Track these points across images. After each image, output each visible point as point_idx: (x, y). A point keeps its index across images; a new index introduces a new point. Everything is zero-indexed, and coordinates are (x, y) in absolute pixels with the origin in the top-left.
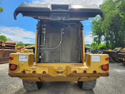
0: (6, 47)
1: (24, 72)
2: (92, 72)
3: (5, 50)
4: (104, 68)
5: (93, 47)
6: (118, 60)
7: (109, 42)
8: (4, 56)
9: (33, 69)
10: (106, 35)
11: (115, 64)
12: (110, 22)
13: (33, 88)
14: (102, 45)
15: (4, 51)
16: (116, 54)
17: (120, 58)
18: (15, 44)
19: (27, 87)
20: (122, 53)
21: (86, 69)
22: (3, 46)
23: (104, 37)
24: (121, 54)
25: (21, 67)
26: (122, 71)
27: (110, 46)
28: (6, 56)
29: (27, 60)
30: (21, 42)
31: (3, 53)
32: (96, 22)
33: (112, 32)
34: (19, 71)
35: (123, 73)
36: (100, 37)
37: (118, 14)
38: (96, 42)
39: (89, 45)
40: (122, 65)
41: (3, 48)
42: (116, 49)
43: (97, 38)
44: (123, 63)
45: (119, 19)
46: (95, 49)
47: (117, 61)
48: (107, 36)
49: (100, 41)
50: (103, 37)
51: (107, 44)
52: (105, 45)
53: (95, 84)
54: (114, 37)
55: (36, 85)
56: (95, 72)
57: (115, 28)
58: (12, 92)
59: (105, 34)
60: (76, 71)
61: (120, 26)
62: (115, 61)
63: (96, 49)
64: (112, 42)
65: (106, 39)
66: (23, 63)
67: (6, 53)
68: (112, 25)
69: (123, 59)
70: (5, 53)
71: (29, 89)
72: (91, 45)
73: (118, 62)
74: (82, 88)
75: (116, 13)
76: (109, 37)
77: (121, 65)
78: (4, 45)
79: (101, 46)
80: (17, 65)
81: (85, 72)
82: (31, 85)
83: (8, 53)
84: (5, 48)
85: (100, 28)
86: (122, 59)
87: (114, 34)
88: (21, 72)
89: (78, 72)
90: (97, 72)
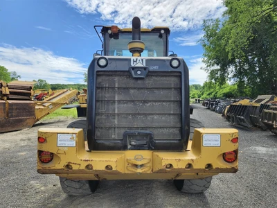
0: (11, 96)
1: (68, 166)
2: (203, 167)
3: (10, 102)
4: (228, 157)
5: (208, 93)
6: (261, 125)
7: (246, 79)
8: (8, 116)
9: (85, 160)
10: (238, 64)
11: (256, 135)
12: (249, 34)
13: (81, 191)
14: (229, 88)
15: (7, 105)
16: (258, 110)
17: (266, 121)
18: (31, 88)
19: (68, 189)
20: (271, 109)
21: (192, 160)
22: (4, 93)
23: (234, 69)
24: (270, 111)
25: (62, 156)
26: (270, 150)
27: (247, 90)
28: (12, 116)
29: (73, 144)
30: (42, 81)
31: (4, 109)
32: (216, 34)
33: (253, 58)
34: (59, 165)
35: (271, 155)
36: (224, 69)
37: (269, 16)
38: (215, 80)
39: (199, 86)
40: (271, 136)
41: (5, 98)
42: (260, 97)
43: (217, 70)
44: (272, 132)
45: (271, 27)
46: (211, 96)
47: (259, 127)
48: (241, 67)
49: (224, 79)
50: (231, 69)
51: (241, 84)
52: (236, 87)
53: (210, 182)
54: (257, 69)
55: (87, 185)
56: (209, 166)
57: (261, 48)
58: (38, 198)
59: (235, 63)
60: (171, 165)
61: (273, 43)
62: (256, 126)
63: (215, 97)
64: (251, 80)
65: (239, 74)
66: (66, 149)
67: (12, 109)
68: (253, 42)
69: (274, 123)
70: (9, 109)
71: (73, 192)
72: (204, 87)
73: (262, 129)
74: (182, 190)
75: (264, 13)
76: (246, 68)
77: (268, 137)
78: (7, 91)
79: (226, 90)
80: (55, 152)
81: (190, 165)
82: (77, 186)
83: (17, 108)
84: (8, 99)
85: (224, 49)
86: (271, 122)
87: (259, 60)
88: (62, 168)
89: (175, 166)
90: (214, 167)
